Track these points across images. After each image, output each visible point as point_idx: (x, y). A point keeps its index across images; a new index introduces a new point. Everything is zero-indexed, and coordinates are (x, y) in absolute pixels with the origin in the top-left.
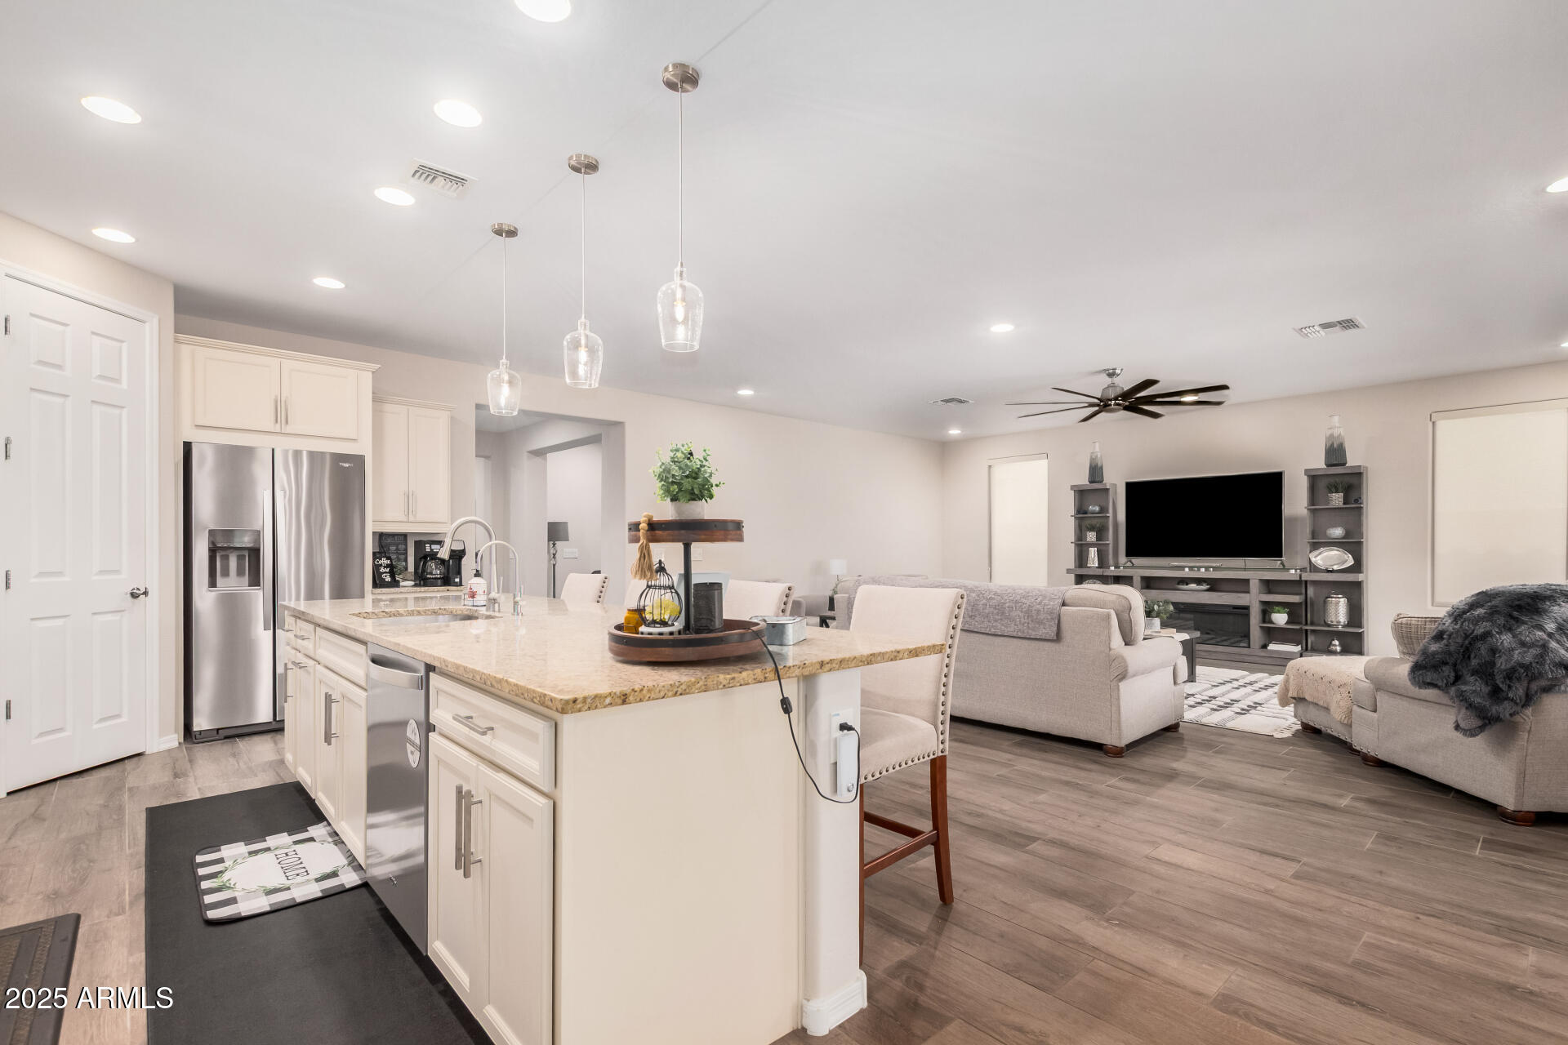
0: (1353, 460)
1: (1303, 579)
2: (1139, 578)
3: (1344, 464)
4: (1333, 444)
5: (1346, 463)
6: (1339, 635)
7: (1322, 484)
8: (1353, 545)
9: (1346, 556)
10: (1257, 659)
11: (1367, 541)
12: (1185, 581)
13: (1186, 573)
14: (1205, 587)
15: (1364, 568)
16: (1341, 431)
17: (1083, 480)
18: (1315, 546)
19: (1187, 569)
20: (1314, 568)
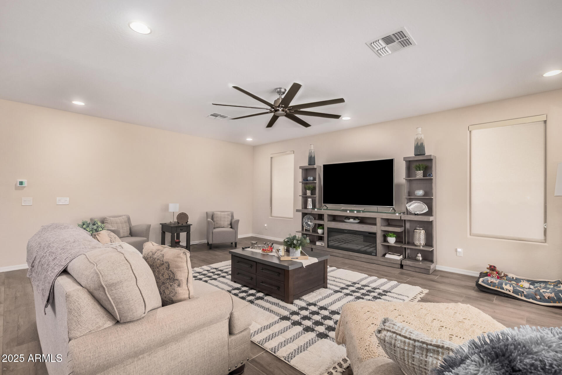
0: (428, 152)
1: (402, 219)
2: (327, 216)
3: (424, 154)
4: (418, 144)
5: (425, 154)
6: (421, 251)
7: (414, 165)
8: (428, 200)
9: (424, 207)
10: (379, 263)
11: (436, 197)
12: (348, 218)
13: (348, 213)
14: (357, 221)
15: (434, 213)
16: (423, 136)
17: (305, 164)
18: (410, 200)
19: (348, 212)
20: (408, 213)
